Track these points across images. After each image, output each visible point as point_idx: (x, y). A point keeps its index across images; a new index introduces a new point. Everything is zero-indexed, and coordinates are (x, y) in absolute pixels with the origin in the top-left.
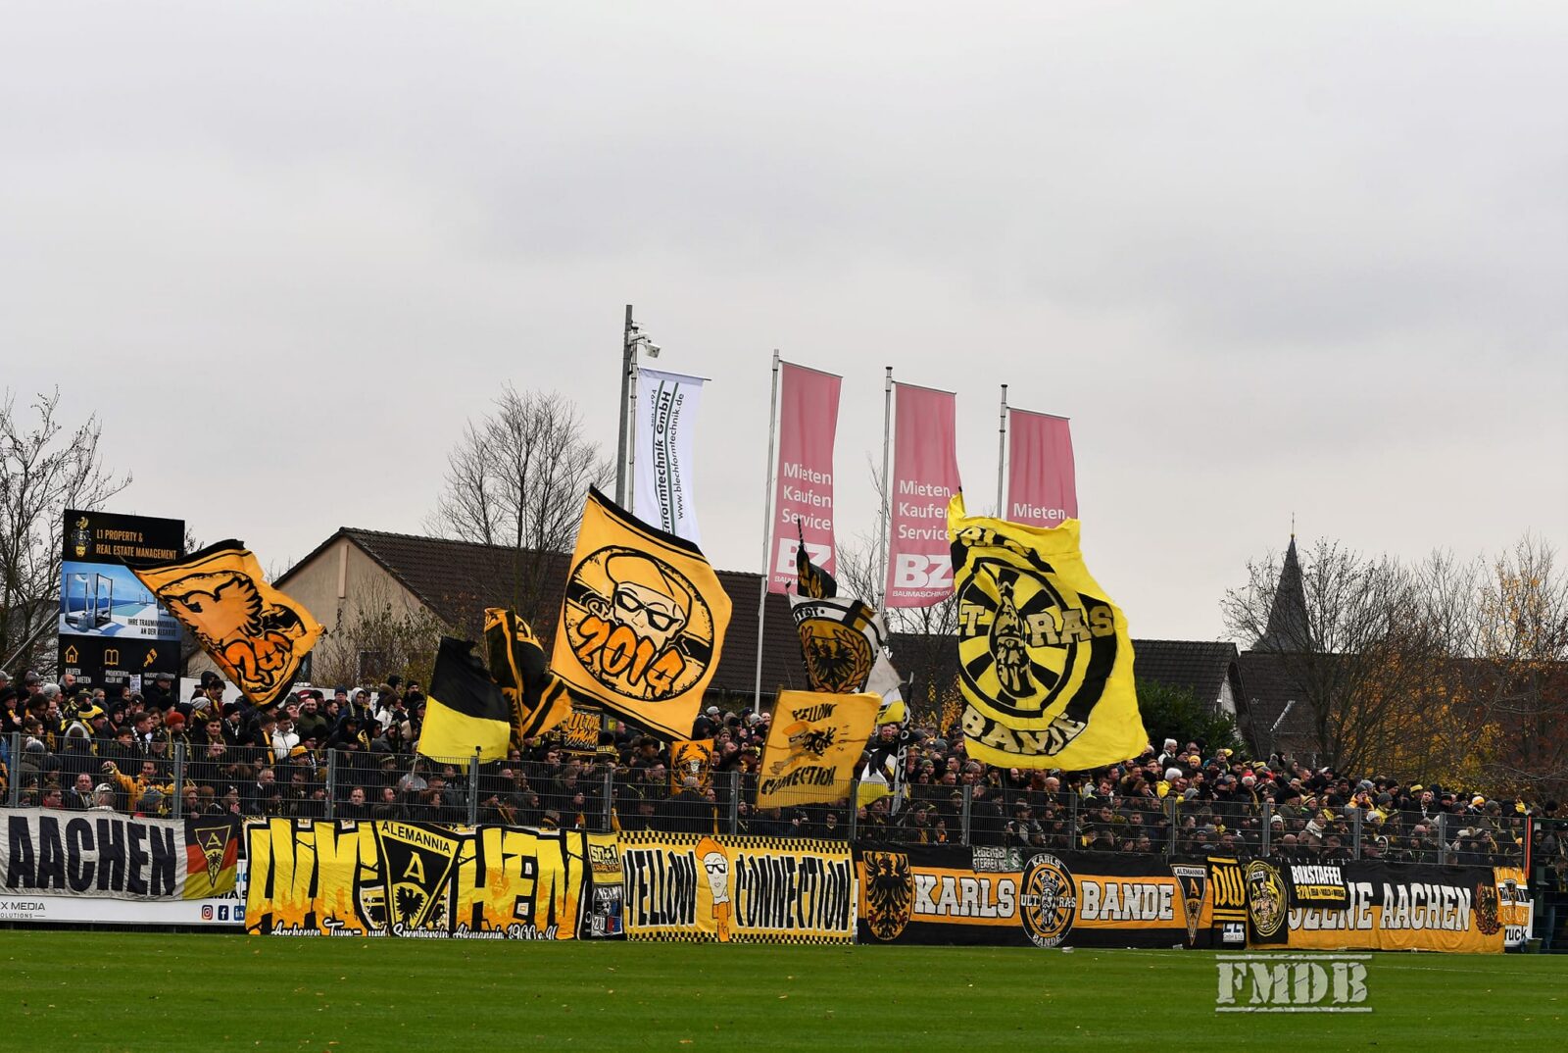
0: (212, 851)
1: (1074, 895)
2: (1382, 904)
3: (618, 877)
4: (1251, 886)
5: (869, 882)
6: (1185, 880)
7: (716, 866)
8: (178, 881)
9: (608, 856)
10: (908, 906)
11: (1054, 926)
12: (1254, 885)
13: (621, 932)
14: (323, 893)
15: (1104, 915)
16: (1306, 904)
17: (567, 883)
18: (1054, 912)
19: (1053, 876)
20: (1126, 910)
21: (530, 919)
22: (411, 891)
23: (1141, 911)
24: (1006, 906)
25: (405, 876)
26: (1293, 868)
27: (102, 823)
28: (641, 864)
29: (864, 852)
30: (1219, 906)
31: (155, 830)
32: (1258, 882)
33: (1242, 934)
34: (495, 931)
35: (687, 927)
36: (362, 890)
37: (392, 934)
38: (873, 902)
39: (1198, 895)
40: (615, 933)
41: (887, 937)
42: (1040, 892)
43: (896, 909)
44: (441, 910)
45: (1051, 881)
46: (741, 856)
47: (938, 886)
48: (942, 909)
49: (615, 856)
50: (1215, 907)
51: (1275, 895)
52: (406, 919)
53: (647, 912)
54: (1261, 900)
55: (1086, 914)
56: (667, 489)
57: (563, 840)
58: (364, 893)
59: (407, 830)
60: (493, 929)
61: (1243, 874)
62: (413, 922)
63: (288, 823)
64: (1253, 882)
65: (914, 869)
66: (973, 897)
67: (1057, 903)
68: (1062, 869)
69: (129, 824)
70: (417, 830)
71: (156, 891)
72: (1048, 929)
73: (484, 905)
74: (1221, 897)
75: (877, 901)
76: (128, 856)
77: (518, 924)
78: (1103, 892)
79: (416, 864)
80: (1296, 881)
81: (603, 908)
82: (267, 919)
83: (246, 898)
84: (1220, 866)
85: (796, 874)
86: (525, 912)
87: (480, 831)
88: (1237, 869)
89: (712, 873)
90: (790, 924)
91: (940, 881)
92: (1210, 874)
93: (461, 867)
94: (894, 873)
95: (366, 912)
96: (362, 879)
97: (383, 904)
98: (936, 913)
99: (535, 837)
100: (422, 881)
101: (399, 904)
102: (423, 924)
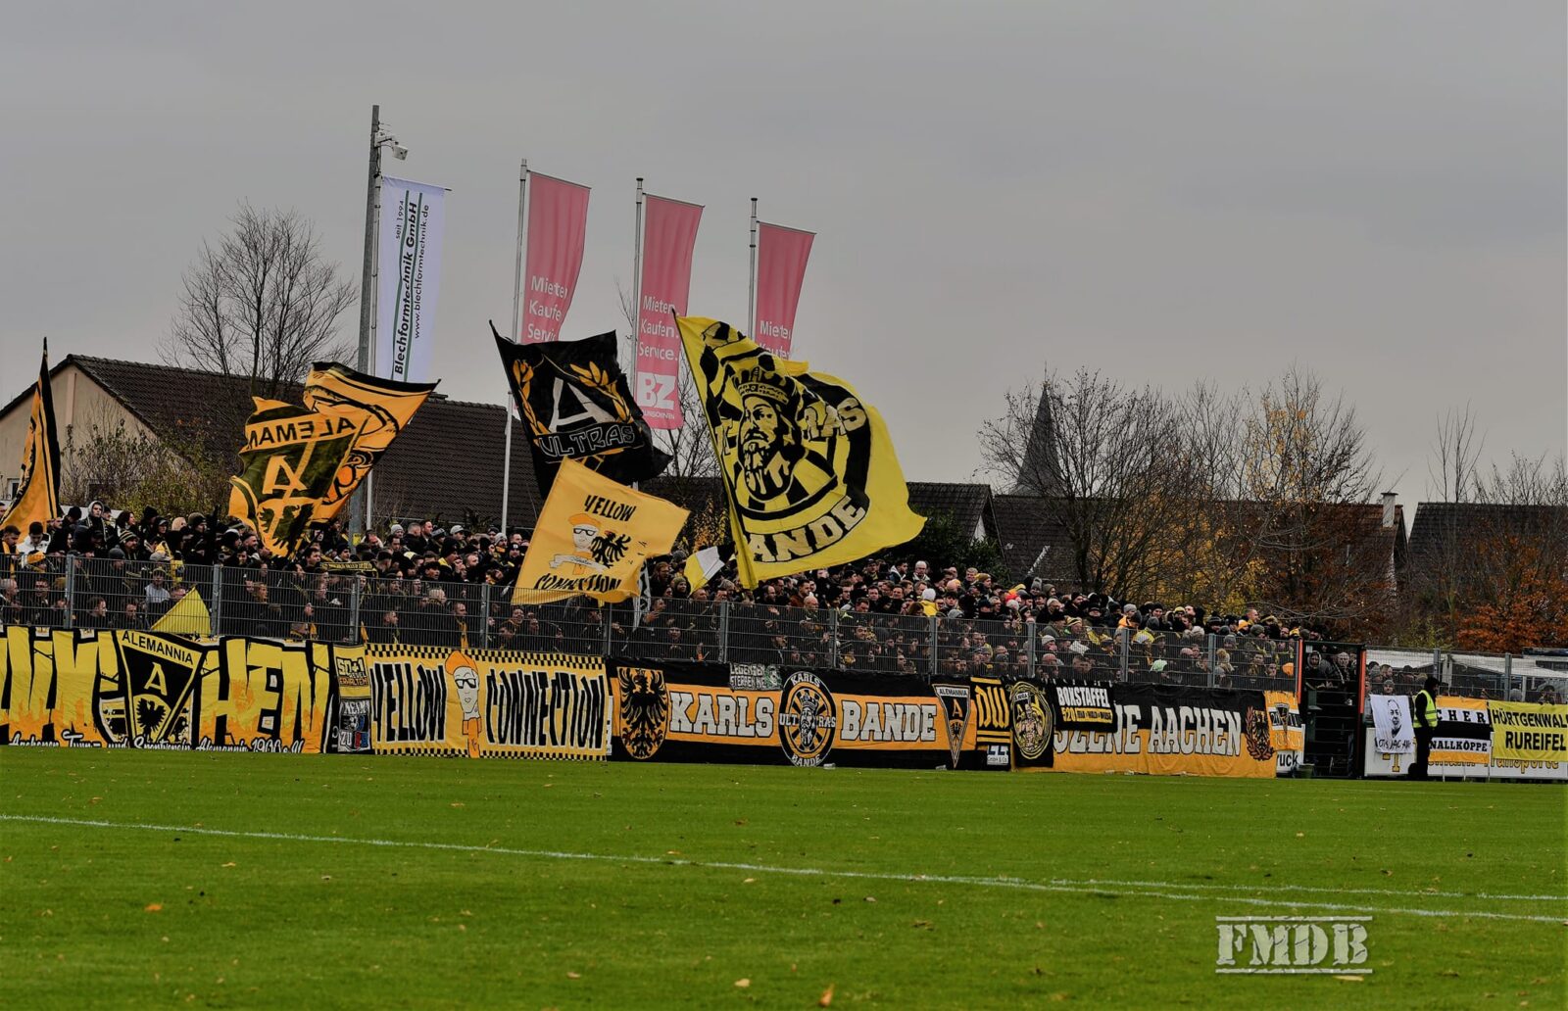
1: (834, 714)
2: (1149, 727)
3: (366, 691)
4: (1016, 708)
5: (624, 699)
6: (948, 701)
7: (467, 680)
9: (355, 669)
10: (663, 724)
11: (813, 747)
12: (1019, 706)
13: (369, 748)
14: (62, 704)
15: (865, 735)
16: (1073, 726)
17: (313, 697)
18: (814, 731)
19: (812, 694)
20: (888, 730)
21: (275, 734)
22: (152, 704)
23: (903, 732)
24: (764, 725)
25: (146, 687)
26: (1059, 689)
28: (389, 677)
29: (618, 668)
30: (983, 728)
32: (1023, 703)
33: (1006, 756)
34: (239, 746)
35: (436, 744)
36: (101, 701)
37: (132, 746)
38: (628, 719)
39: (961, 715)
40: (362, 749)
41: (642, 755)
42: (799, 712)
43: (651, 727)
44: (184, 723)
45: (810, 700)
46: (492, 671)
47: (695, 704)
48: (698, 728)
49: (362, 669)
50: (979, 728)
51: (1040, 717)
52: (147, 731)
53: (395, 726)
54: (1026, 722)
55: (846, 734)
57: (308, 651)
58: (104, 704)
59: (148, 640)
60: (237, 743)
61: (1007, 695)
62: (154, 735)
64: (1017, 703)
65: (670, 687)
66: (730, 715)
67: (817, 723)
68: (821, 687)
70: (159, 640)
72: (807, 750)
73: (228, 719)
74: (985, 718)
75: (632, 719)
77: (263, 738)
78: (864, 713)
79: (157, 675)
80: (1062, 703)
81: (350, 722)
82: (3, 730)
84: (984, 686)
85: (549, 690)
86: (271, 727)
87: (223, 642)
88: (1002, 690)
89: (462, 688)
90: (542, 742)
91: (696, 698)
92: (973, 695)
93: (204, 679)
94: (649, 690)
95: (106, 724)
96: (101, 690)
97: (123, 716)
98: (692, 732)
99: (280, 649)
100: (164, 692)
101: (139, 716)
102: (165, 737)
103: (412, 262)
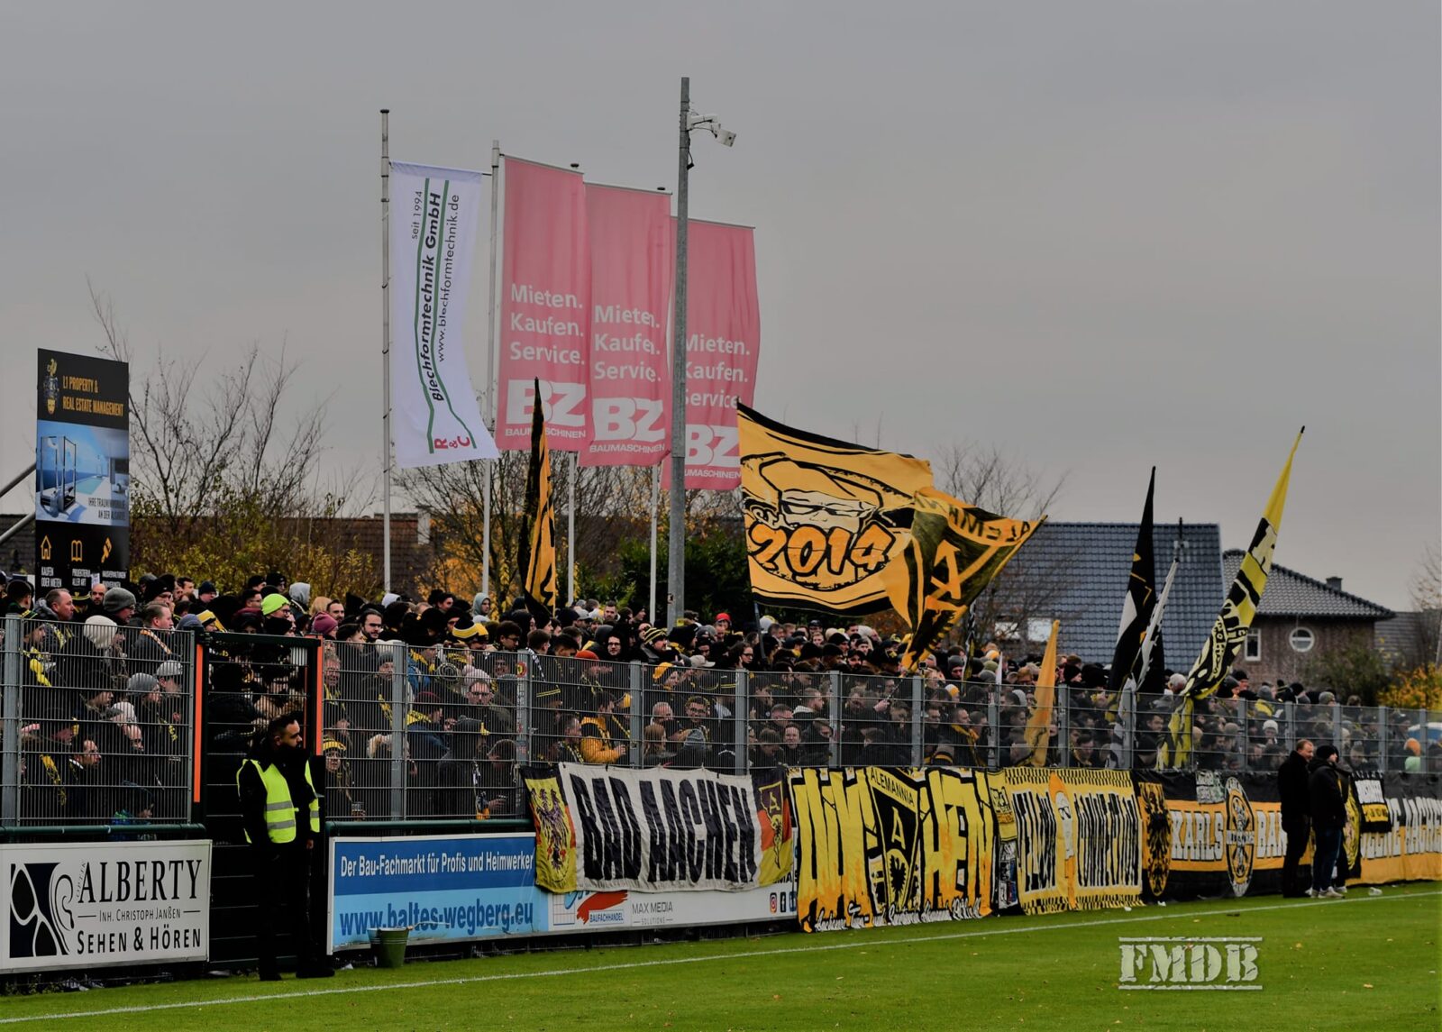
0: (775, 817)
1: (1253, 829)
2: (1405, 825)
3: (1011, 830)
5: (1147, 824)
7: (1063, 809)
8: (758, 860)
9: (1002, 802)
10: (1168, 851)
11: (1243, 869)
13: (1018, 903)
14: (847, 868)
15: (1269, 852)
16: (1369, 829)
17: (985, 840)
18: (1243, 850)
19: (1240, 805)
21: (963, 888)
22: (898, 860)
24: (1219, 846)
25: (893, 841)
27: (700, 783)
28: (1024, 812)
29: (1140, 786)
31: (734, 789)
34: (945, 910)
35: (1051, 892)
36: (870, 861)
37: (888, 921)
38: (1150, 848)
40: (1013, 905)
41: (1158, 892)
42: (1236, 828)
43: (1162, 856)
44: (916, 885)
45: (1240, 812)
46: (1076, 796)
47: (1184, 823)
48: (1186, 854)
49: (1008, 802)
52: (897, 899)
53: (1030, 874)
55: (1260, 852)
56: (432, 320)
57: (973, 780)
58: (871, 866)
59: (886, 778)
60: (945, 907)
62: (901, 902)
63: (814, 772)
65: (1169, 804)
66: (1200, 834)
67: (1245, 840)
68: (1243, 797)
69: (717, 784)
70: (892, 778)
71: (744, 878)
72: (1241, 874)
73: (940, 876)
75: (1152, 847)
76: (724, 830)
77: (959, 898)
78: (1267, 824)
79: (897, 825)
80: (1361, 801)
81: (1006, 871)
82: (813, 905)
83: (797, 881)
85: (1109, 813)
86: (962, 882)
87: (927, 773)
89: (1063, 819)
90: (1107, 884)
91: (1184, 817)
93: (924, 824)
95: (874, 890)
96: (869, 847)
97: (882, 880)
98: (1183, 860)
99: (958, 780)
100: (904, 846)
101: (891, 879)
102: (906, 905)
103: (434, 267)
